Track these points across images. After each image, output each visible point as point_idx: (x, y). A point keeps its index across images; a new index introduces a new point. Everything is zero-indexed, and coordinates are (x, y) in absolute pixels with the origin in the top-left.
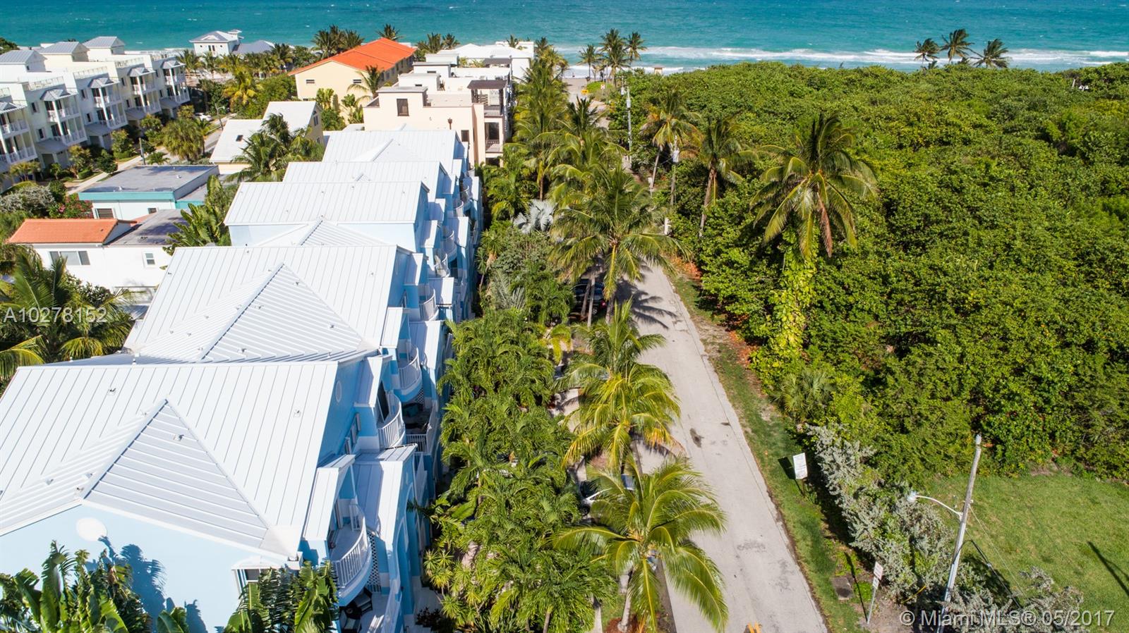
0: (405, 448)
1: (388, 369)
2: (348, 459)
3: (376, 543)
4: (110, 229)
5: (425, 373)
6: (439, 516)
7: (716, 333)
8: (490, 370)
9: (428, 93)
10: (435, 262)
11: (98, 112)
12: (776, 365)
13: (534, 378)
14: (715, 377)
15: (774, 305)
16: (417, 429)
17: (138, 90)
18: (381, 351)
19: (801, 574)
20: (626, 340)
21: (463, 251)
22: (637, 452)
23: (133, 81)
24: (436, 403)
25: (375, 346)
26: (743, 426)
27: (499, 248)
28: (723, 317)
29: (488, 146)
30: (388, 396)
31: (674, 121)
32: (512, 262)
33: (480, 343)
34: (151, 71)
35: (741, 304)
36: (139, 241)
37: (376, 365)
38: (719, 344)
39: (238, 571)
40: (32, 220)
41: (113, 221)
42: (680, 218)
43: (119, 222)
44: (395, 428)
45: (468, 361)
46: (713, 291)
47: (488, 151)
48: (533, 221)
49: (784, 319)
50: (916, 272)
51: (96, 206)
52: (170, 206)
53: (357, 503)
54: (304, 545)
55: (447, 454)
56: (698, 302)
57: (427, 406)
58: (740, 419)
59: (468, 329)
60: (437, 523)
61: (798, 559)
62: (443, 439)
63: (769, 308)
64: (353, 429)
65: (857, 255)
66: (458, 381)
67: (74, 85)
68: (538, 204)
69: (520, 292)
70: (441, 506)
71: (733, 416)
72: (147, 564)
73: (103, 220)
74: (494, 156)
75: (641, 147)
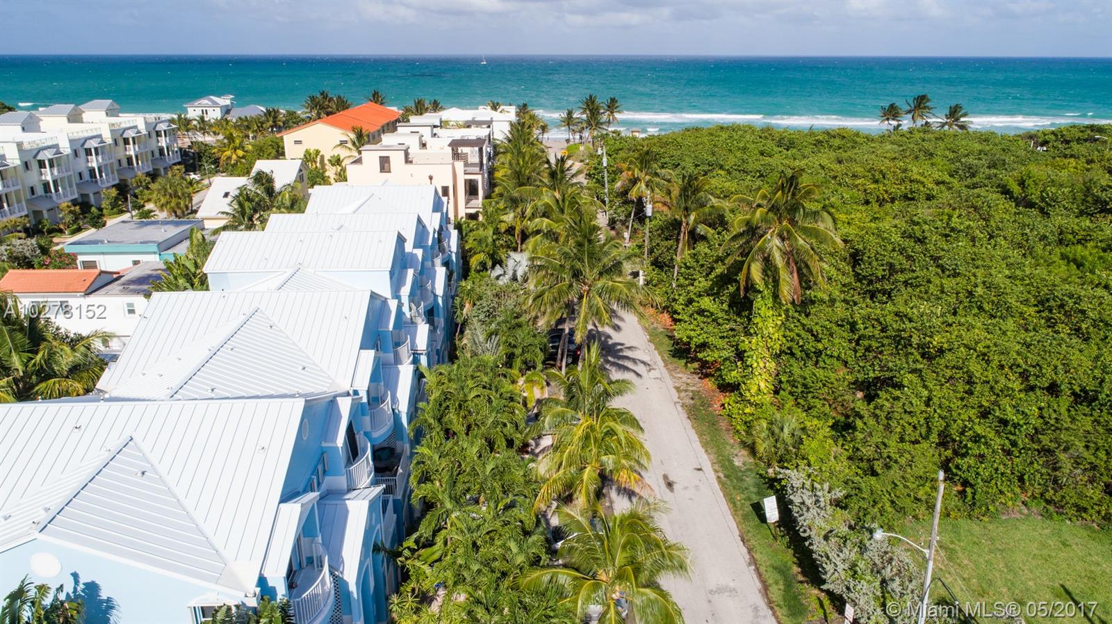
0: (373, 488)
1: (357, 410)
2: (312, 496)
3: (339, 583)
4: (92, 279)
5: (396, 416)
6: (407, 559)
7: (689, 381)
8: (462, 413)
9: (409, 151)
10: (410, 309)
11: (90, 171)
12: (747, 410)
13: (505, 421)
14: (688, 424)
15: (745, 351)
16: (388, 473)
17: (130, 150)
18: (351, 392)
19: (773, 619)
20: (597, 384)
21: (440, 301)
22: (610, 497)
23: (126, 141)
24: (407, 446)
25: (346, 387)
26: (716, 471)
27: (476, 297)
28: (696, 365)
29: (467, 202)
30: (357, 437)
31: (648, 178)
32: (488, 311)
33: (453, 387)
34: (144, 132)
35: (712, 351)
36: (121, 291)
37: (345, 406)
38: (692, 391)
39: (194, 608)
40: (16, 271)
41: (97, 271)
42: (654, 270)
43: (102, 272)
44: (364, 469)
45: (440, 405)
46: (685, 339)
47: (468, 206)
48: (510, 273)
49: (755, 365)
50: (882, 319)
51: (81, 258)
52: (155, 258)
53: (320, 541)
54: (262, 581)
55: (416, 496)
56: (671, 351)
57: (398, 450)
58: (713, 464)
59: (441, 374)
60: (403, 567)
61: (770, 604)
62: (413, 482)
63: (740, 355)
64: (320, 468)
65: (825, 303)
66: (430, 425)
67: (68, 145)
68: (515, 256)
69: (495, 339)
70: (408, 548)
71: (705, 461)
72: (102, 601)
73: (86, 271)
74: (473, 211)
75: (618, 204)
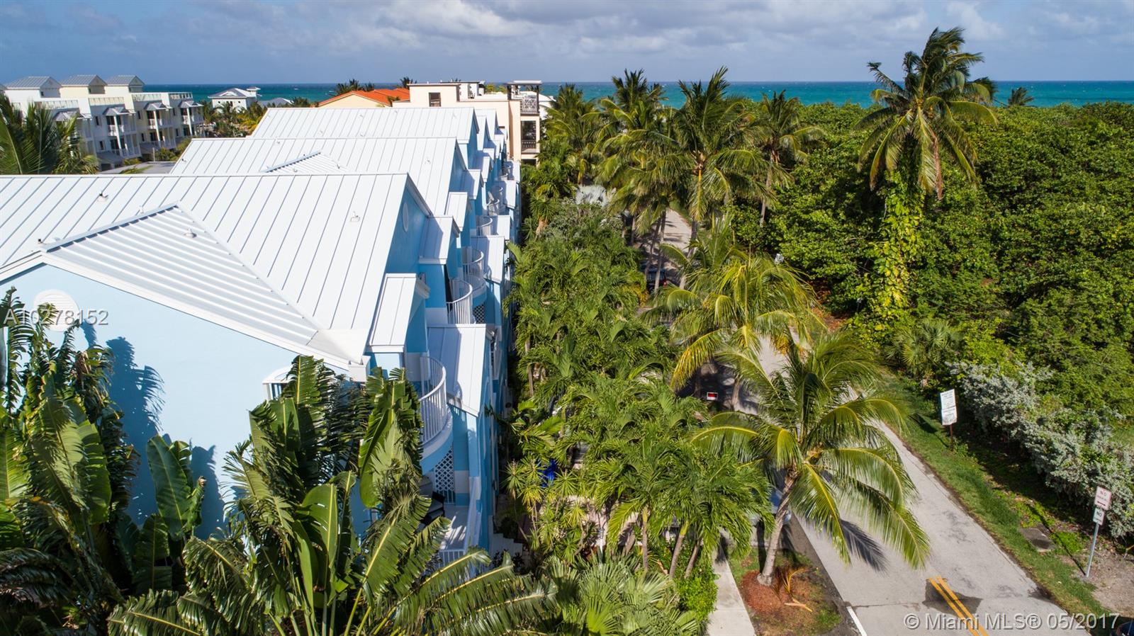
5: (489, 283)
11: (111, 141)
12: (879, 327)
15: (875, 258)
17: (154, 124)
19: (977, 525)
23: (150, 115)
29: (523, 147)
34: (169, 107)
39: (273, 385)
47: (524, 151)
49: (888, 273)
50: (1032, 224)
53: (430, 356)
61: (967, 510)
63: (866, 265)
65: (961, 208)
67: (89, 111)
68: (585, 189)
74: (530, 157)
